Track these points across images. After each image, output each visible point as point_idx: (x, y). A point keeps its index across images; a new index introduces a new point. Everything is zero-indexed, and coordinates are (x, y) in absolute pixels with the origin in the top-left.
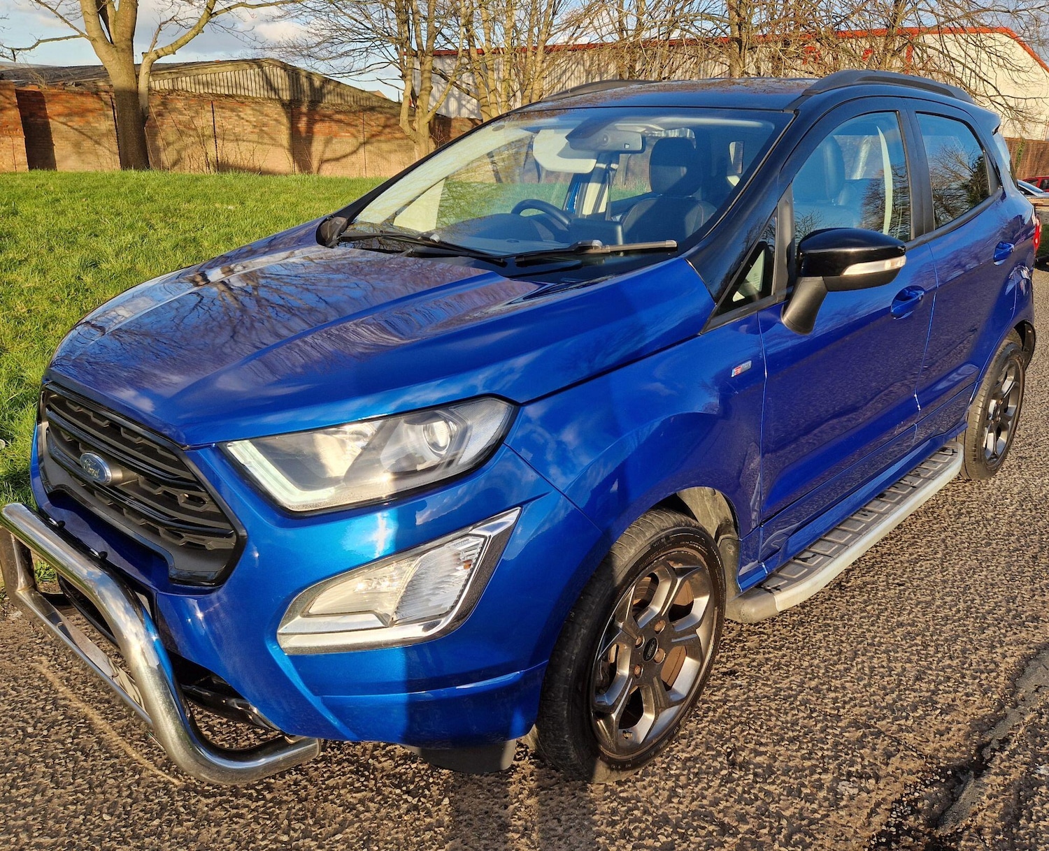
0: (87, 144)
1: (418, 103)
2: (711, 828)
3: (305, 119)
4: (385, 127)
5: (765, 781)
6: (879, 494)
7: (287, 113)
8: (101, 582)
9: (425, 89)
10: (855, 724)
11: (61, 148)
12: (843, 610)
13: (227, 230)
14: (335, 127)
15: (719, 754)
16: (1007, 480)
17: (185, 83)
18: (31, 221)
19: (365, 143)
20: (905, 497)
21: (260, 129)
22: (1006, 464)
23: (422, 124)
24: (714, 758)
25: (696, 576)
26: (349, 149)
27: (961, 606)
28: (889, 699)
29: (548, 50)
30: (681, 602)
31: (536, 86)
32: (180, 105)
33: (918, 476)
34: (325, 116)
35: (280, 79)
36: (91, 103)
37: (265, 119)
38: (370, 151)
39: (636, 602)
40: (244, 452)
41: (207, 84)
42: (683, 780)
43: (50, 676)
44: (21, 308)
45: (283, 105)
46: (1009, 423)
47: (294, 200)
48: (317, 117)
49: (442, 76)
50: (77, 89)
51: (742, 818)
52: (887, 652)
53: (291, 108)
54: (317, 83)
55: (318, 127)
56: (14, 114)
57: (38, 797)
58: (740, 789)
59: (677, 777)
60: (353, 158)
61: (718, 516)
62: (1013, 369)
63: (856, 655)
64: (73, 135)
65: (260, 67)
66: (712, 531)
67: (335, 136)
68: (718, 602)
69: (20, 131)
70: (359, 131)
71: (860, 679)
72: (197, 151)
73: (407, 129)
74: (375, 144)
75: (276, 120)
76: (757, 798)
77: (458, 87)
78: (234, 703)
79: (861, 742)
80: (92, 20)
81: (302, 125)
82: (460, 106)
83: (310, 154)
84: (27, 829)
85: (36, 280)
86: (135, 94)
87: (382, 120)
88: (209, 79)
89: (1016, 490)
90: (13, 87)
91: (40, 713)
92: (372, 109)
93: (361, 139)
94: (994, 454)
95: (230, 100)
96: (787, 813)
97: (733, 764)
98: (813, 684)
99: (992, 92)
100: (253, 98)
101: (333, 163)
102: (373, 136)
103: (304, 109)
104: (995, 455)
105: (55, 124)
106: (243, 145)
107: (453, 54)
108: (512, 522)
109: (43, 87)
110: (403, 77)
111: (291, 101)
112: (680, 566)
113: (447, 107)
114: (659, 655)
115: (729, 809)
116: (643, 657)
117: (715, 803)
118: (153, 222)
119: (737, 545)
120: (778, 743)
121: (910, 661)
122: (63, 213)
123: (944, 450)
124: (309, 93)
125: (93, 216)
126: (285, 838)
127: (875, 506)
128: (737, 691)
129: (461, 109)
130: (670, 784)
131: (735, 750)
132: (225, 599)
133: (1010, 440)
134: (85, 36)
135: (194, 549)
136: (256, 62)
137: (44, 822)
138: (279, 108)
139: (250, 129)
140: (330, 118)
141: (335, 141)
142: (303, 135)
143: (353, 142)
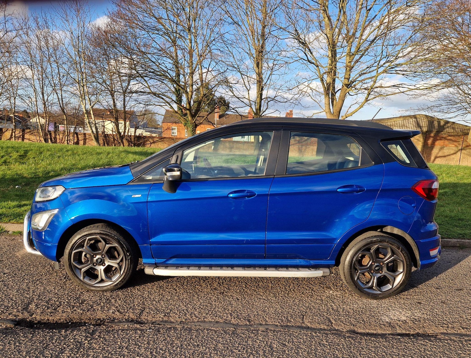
3: (432, 139)
7: (423, 136)
14: (446, 142)
19: (462, 150)
26: (452, 152)
34: (442, 138)
35: (424, 122)
37: (413, 140)
38: (464, 153)
45: (423, 133)
48: (438, 138)
53: (426, 134)
54: (442, 123)
55: (437, 143)
60: (453, 156)
67: (446, 146)
70: (459, 144)
74: (468, 150)
75: (417, 140)
83: (431, 154)
88: (392, 124)
93: (460, 148)
101: (442, 158)
103: (432, 135)
111: (427, 132)
124: (437, 128)
136: (415, 117)
138: (421, 135)
140: (445, 138)
141: (445, 148)
142: (430, 146)
143: (456, 149)
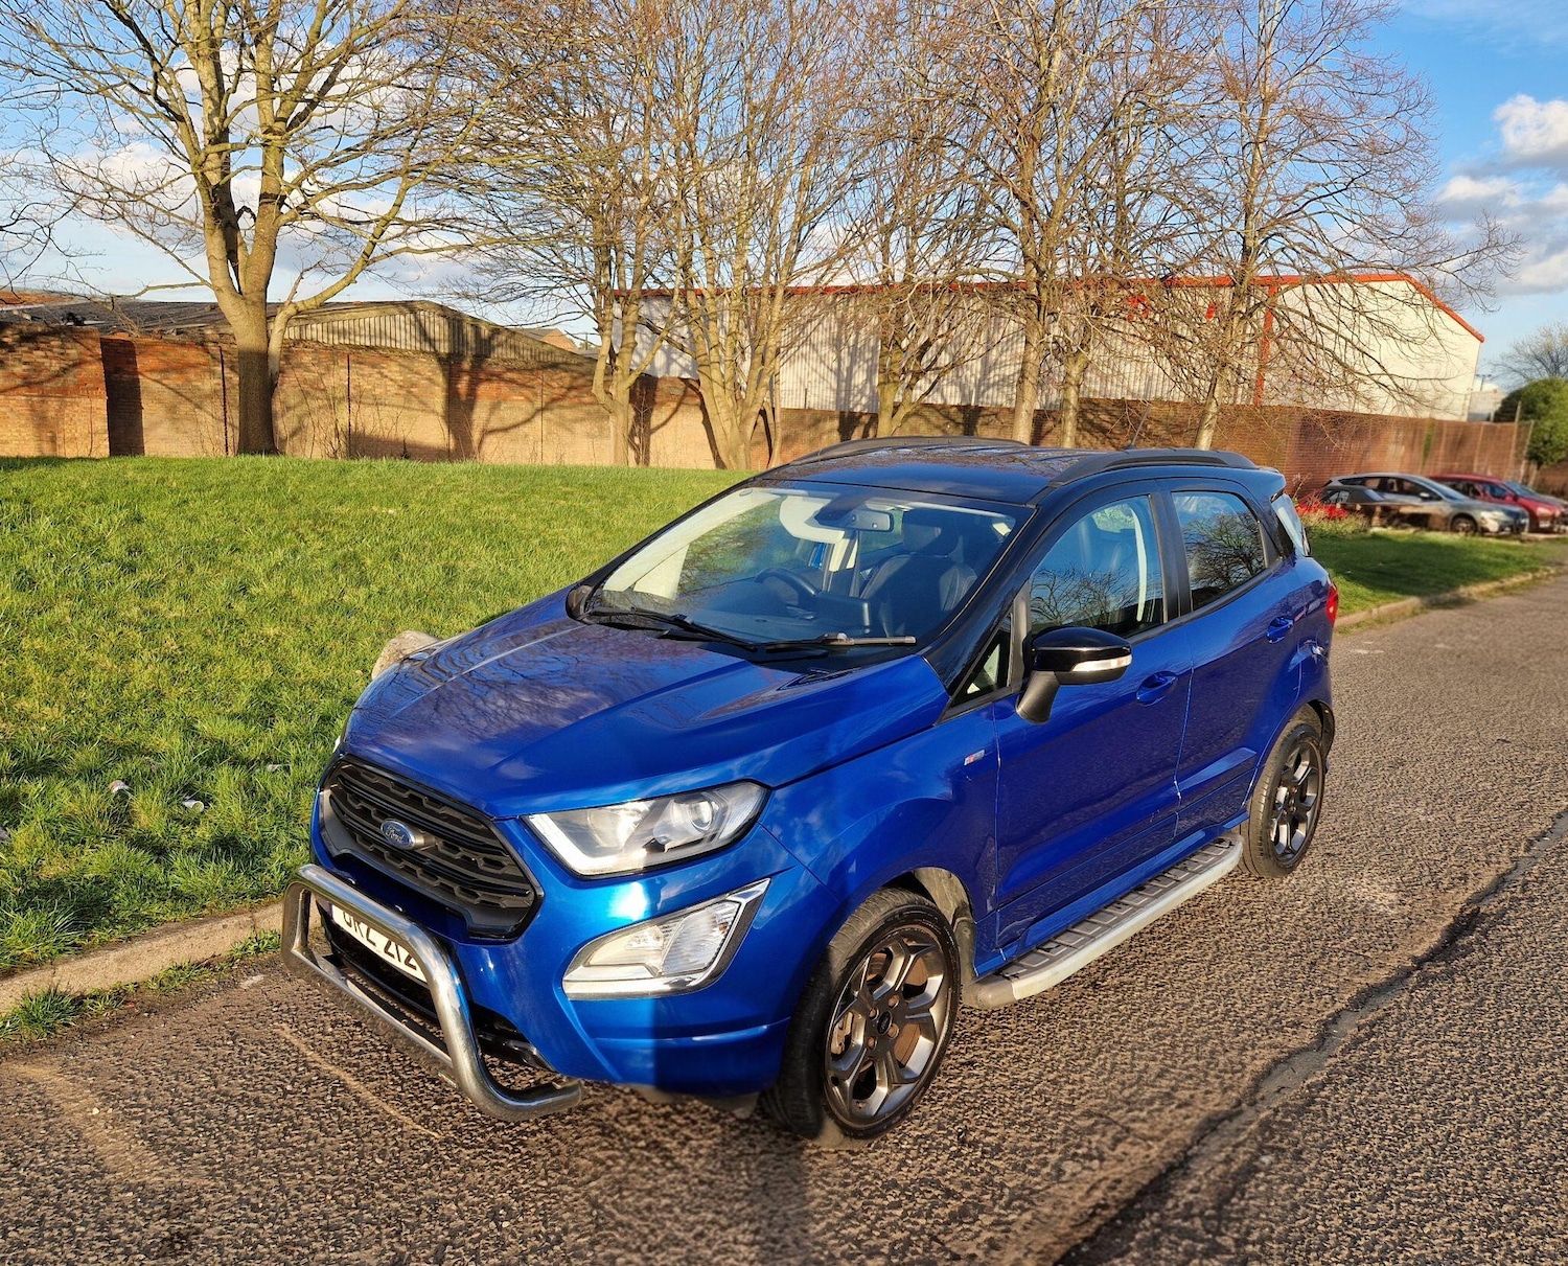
0: (185, 408)
1: (618, 363)
2: (937, 1192)
3: (466, 378)
4: (570, 388)
5: (992, 1158)
6: (1139, 888)
7: (443, 370)
8: (411, 931)
9: (627, 346)
10: (1088, 1114)
11: (151, 413)
12: (1094, 1009)
13: (391, 543)
14: (505, 389)
15: (950, 1133)
16: (1304, 881)
17: (315, 331)
18: (159, 530)
19: (542, 410)
20: (1166, 891)
21: (408, 390)
22: (1307, 861)
23: (621, 388)
24: (945, 1136)
25: (929, 954)
26: (521, 418)
27: (1221, 1009)
28: (1126, 1093)
29: (789, 294)
30: (914, 981)
31: (772, 342)
32: (307, 359)
33: (1185, 869)
34: (492, 375)
35: (438, 329)
36: (193, 355)
37: (415, 378)
38: (549, 420)
39: (869, 977)
40: (543, 823)
41: (343, 333)
42: (913, 1153)
43: (295, 1041)
44: (171, 645)
45: (442, 361)
46: (1309, 814)
47: (467, 501)
48: (482, 376)
49: (648, 326)
50: (177, 338)
51: (967, 1186)
52: (1132, 1050)
53: (450, 365)
54: (485, 333)
55: (483, 389)
56: (96, 369)
57: (311, 1144)
58: (967, 1163)
59: (908, 1151)
60: (525, 429)
61: (954, 898)
62: (1308, 753)
63: (1100, 1051)
64: (168, 395)
65: (413, 311)
66: (949, 914)
67: (505, 400)
68: (952, 982)
69: (102, 391)
70: (535, 394)
71: (1099, 1074)
72: (325, 419)
73: (601, 396)
74: (556, 411)
75: (429, 379)
76: (982, 1171)
77: (669, 340)
78: (514, 1045)
79: (1091, 1130)
80: (219, 265)
81: (463, 386)
82: (670, 361)
83: (470, 423)
84: (309, 1168)
85: (180, 609)
86: (264, 356)
87: (567, 379)
88: (346, 327)
89: (1312, 891)
90: (97, 335)
91: (294, 1074)
92: (555, 366)
93: (538, 405)
94: (1287, 848)
95: (372, 354)
96: (1010, 1184)
97: (963, 1142)
98: (1051, 1076)
99: (1375, 369)
100: (401, 351)
101: (500, 434)
102: (554, 400)
103: (466, 365)
104: (1289, 849)
105: (147, 383)
106: (384, 411)
107: (663, 295)
108: (763, 890)
109: (133, 334)
110: (600, 330)
111: (450, 356)
112: (913, 943)
113: (652, 362)
114: (893, 1030)
115: (954, 1178)
116: (876, 1030)
117: (943, 1173)
118: (301, 530)
119: (972, 927)
120: (1009, 1126)
121: (1154, 1059)
122: (193, 520)
123: (1221, 841)
124: (474, 346)
125: (232, 524)
126: (544, 1183)
127: (1130, 900)
128: (973, 1080)
129: (672, 366)
130: (901, 1156)
131: (966, 1131)
132: (521, 947)
133: (1310, 834)
134: (208, 285)
135: (489, 908)
136: (409, 307)
137: (322, 1163)
138: (434, 364)
139: (393, 389)
140: (499, 377)
141: (503, 406)
142: (464, 398)
143: (528, 408)
